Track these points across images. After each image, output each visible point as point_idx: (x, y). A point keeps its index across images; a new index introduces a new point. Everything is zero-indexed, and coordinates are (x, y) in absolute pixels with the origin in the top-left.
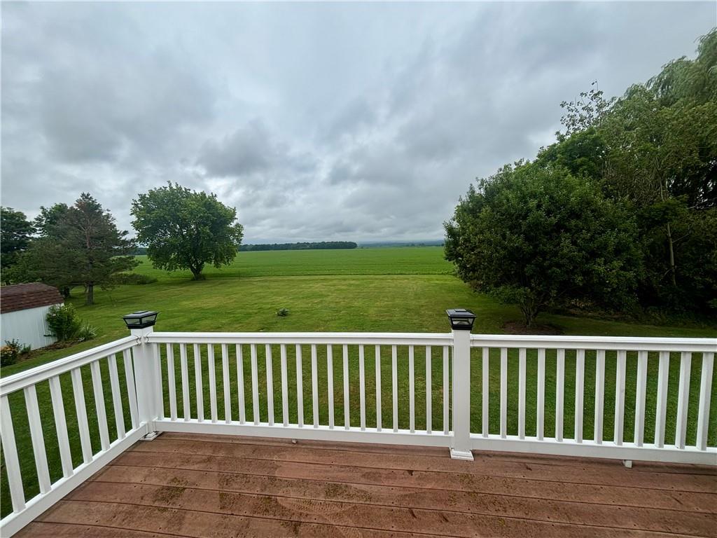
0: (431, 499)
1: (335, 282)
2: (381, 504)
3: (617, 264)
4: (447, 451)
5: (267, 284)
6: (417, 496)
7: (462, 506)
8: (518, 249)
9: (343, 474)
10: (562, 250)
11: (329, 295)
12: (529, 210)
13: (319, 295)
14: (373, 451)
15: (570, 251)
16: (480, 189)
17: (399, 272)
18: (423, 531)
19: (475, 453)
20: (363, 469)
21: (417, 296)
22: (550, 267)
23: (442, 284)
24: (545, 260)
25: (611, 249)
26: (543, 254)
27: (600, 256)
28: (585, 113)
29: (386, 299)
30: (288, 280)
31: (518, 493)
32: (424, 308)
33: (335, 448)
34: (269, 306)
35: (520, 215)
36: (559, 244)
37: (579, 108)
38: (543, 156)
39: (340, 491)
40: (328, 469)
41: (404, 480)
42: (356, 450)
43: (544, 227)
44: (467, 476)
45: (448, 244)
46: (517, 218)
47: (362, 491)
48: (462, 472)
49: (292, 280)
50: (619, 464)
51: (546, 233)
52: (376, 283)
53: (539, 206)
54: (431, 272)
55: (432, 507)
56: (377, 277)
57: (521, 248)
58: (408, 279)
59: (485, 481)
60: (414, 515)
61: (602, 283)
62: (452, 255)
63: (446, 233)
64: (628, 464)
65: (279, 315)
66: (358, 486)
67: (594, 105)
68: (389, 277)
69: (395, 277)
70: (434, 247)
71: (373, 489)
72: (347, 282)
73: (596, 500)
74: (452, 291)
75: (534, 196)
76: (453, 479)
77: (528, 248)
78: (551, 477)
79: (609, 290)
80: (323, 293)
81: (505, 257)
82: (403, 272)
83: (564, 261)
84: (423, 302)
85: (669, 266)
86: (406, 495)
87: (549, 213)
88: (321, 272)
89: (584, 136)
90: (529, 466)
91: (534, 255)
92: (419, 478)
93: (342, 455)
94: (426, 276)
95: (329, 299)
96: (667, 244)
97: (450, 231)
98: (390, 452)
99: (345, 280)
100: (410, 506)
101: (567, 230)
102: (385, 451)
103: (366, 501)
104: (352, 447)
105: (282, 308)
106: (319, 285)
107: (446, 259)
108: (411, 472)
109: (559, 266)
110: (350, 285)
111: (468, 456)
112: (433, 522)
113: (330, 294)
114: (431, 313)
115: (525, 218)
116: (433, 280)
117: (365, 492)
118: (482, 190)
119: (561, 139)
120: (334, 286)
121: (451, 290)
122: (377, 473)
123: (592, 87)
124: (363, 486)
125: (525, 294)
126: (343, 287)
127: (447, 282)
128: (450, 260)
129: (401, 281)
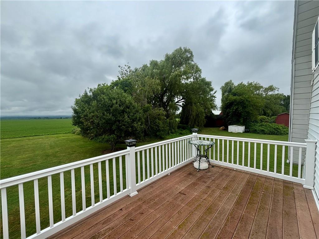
0: (134, 212)
2: (119, 226)
3: (139, 123)
4: (128, 196)
6: (129, 214)
7: (144, 207)
8: (110, 119)
9: (92, 231)
10: (125, 119)
12: (113, 104)
14: (100, 213)
15: (128, 120)
16: (90, 92)
17: (33, 135)
18: (139, 221)
19: (138, 191)
20: (101, 222)
21: (52, 147)
22: (121, 126)
23: (67, 138)
24: (120, 123)
25: (138, 119)
26: (119, 121)
27: (135, 121)
28: (126, 72)
29: (27, 153)
31: (154, 194)
32: (59, 152)
33: (78, 225)
35: (110, 106)
36: (124, 117)
37: (124, 70)
38: (114, 84)
39: (97, 237)
40: (82, 235)
41: (121, 214)
42: (90, 218)
43: (119, 111)
44: (139, 199)
45: (74, 117)
46: (108, 107)
47: (107, 229)
48: (138, 199)
50: (167, 175)
51: (119, 113)
53: (116, 103)
54: (58, 133)
55: (136, 214)
57: (111, 119)
59: (145, 197)
60: (133, 220)
61: (136, 130)
62: (76, 123)
63: (73, 112)
64: (169, 174)
66: (104, 229)
67: (128, 70)
68: (25, 138)
69: (31, 138)
70: (56, 119)
71: (112, 225)
73: (169, 185)
74: (74, 141)
75: (114, 99)
76: (136, 202)
77: (113, 119)
78: (158, 186)
79: (138, 132)
81: (104, 123)
82: (37, 134)
83: (126, 123)
84: (57, 149)
85: (149, 124)
86: (126, 217)
87: (120, 106)
89: (127, 80)
90: (152, 186)
91: (115, 122)
92: (126, 209)
93: (84, 225)
94: (55, 135)
96: (148, 117)
97: (75, 111)
98: (108, 209)
100: (129, 219)
101: (126, 113)
102: (105, 210)
103: (112, 230)
104: (87, 219)
107: (73, 125)
108: (121, 210)
109: (124, 125)
111: (136, 193)
112: (140, 217)
114: (64, 154)
115: (112, 107)
116: (60, 137)
117: (109, 228)
118: (91, 93)
119: (119, 79)
121: (72, 141)
122: (108, 219)
123: (128, 64)
124: (106, 227)
125: (113, 137)
127: (69, 137)
128: (75, 125)
129: (37, 140)
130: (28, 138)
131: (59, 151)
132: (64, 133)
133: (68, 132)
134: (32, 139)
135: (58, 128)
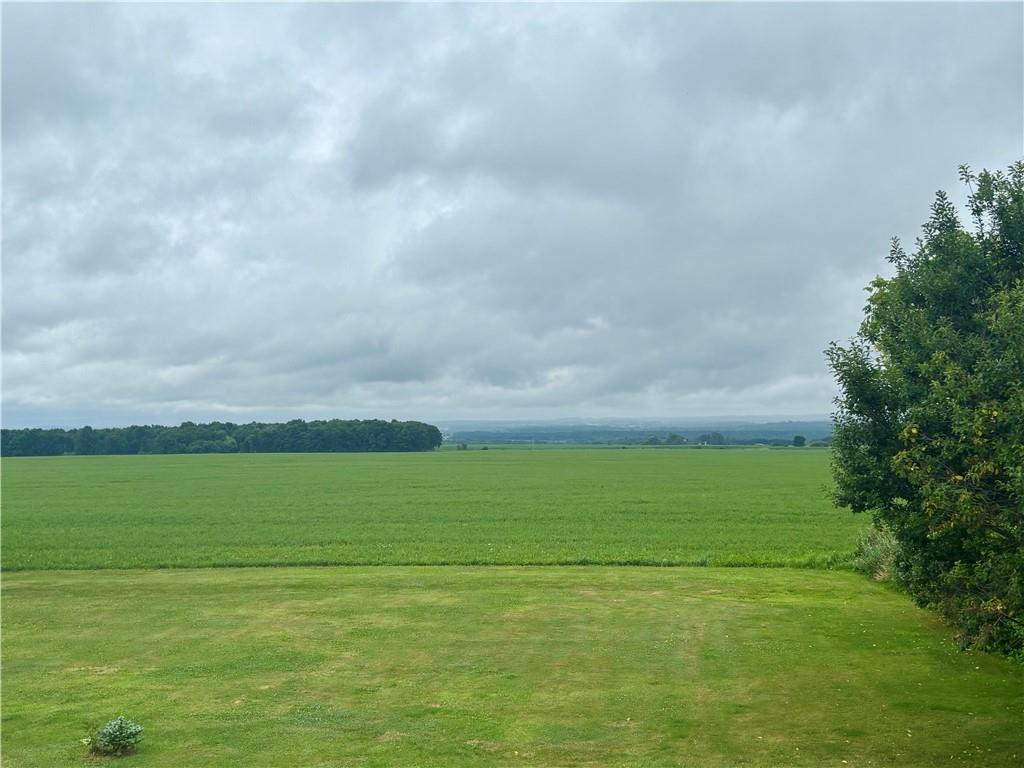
1: (350, 597)
5: (44, 604)
11: (322, 658)
13: (282, 658)
17: (627, 554)
23: (815, 610)
29: (580, 677)
30: (140, 587)
32: (749, 716)
34: (55, 709)
49: (160, 589)
52: (532, 605)
54: (763, 558)
56: (534, 573)
58: (667, 586)
65: (95, 750)
68: (583, 574)
69: (613, 574)
70: (765, 448)
72: (400, 599)
74: (861, 642)
80: (299, 647)
82: (646, 555)
84: (740, 689)
88: (286, 554)
94: (742, 576)
95: (323, 675)
99: (393, 587)
105: (112, 715)
106: (280, 610)
110: (419, 612)
113: (327, 650)
114: (779, 739)
116: (772, 590)
120: (346, 613)
121: (856, 637)
126: (385, 622)
127: (831, 602)
128: (858, 508)
129: (640, 595)
130: (596, 571)
131: (752, 707)
132: (803, 560)
133: (828, 557)
134: (616, 587)
135: (771, 520)
